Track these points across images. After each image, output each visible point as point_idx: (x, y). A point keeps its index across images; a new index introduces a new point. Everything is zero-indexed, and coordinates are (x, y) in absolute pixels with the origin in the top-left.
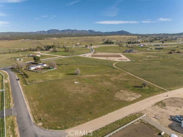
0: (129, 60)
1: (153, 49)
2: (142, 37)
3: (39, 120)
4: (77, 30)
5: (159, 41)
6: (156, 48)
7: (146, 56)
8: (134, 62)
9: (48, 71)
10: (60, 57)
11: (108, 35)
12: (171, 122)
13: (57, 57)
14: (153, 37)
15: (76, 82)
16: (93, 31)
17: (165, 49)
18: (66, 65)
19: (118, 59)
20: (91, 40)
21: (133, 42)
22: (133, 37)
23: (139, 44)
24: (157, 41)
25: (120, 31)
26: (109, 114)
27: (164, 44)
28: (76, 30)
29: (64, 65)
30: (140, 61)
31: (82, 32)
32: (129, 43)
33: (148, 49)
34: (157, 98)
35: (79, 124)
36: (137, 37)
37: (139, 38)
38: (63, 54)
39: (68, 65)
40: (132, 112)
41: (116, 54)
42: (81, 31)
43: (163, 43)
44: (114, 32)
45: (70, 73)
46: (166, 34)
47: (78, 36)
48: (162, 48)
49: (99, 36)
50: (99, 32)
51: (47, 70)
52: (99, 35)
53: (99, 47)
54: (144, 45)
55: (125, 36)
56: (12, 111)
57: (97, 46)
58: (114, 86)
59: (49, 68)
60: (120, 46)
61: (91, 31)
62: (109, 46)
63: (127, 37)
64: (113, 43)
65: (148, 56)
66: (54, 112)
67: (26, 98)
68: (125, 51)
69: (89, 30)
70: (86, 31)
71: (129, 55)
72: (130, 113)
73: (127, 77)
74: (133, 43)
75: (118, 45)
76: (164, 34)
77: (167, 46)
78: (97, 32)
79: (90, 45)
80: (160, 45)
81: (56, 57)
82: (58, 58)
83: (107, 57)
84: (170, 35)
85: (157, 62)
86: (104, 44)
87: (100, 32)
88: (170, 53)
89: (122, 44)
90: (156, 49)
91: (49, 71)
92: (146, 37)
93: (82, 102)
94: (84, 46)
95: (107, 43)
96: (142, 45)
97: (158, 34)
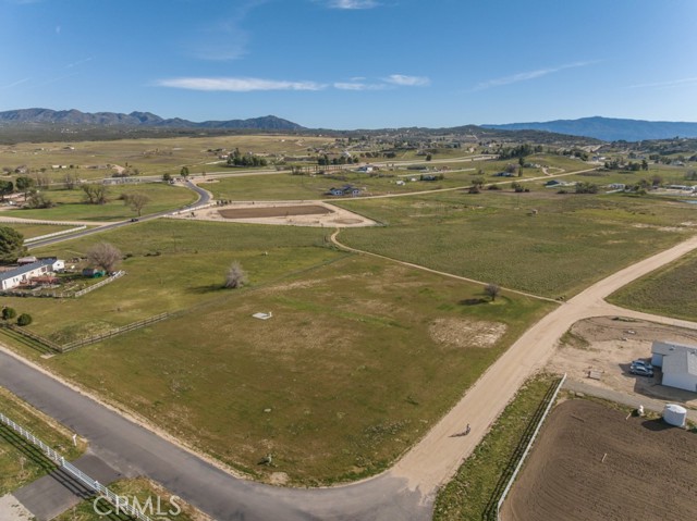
0: (368, 222)
1: (414, 180)
2: (350, 140)
3: (261, 467)
4: (79, 112)
5: (412, 153)
6: (422, 176)
7: (412, 205)
8: (390, 227)
9: (95, 287)
10: (89, 227)
11: (222, 134)
12: (633, 381)
13: (76, 226)
14: (384, 141)
15: (259, 315)
16: (150, 118)
17: (452, 181)
18: (149, 255)
19: (330, 221)
20: (164, 153)
21: (335, 160)
22: (322, 142)
23: (356, 166)
24: (407, 153)
25: (260, 118)
26: (470, 394)
27: (433, 162)
28: (71, 111)
29: (142, 257)
30: (405, 221)
31: (102, 120)
32: (322, 162)
33: (399, 182)
34: (549, 324)
35: (409, 444)
36: (334, 139)
37: (342, 145)
38: (91, 216)
39: (158, 254)
40: (526, 375)
41: (307, 203)
42: (98, 118)
43: (429, 159)
44: (237, 122)
45: (200, 285)
46: (421, 129)
47: (93, 136)
48: (441, 178)
49: (187, 138)
50: (178, 121)
51: (88, 285)
52: (183, 134)
53: (220, 180)
54: (375, 168)
55: (292, 138)
56: (108, 463)
57: (207, 177)
58: (402, 309)
59: (87, 275)
60: (296, 174)
61: (143, 117)
62: (256, 176)
63: (300, 140)
64: (262, 163)
65: (417, 205)
66: (288, 427)
67: (112, 402)
68: (327, 191)
69: (135, 114)
70: (120, 116)
71: (354, 204)
72: (521, 380)
73: (413, 278)
74: (335, 162)
75: (286, 169)
76: (415, 129)
77: (445, 168)
78: (170, 121)
79: (182, 174)
80: (424, 168)
81: (67, 227)
82: (82, 232)
83: (287, 214)
84: (433, 132)
85: (458, 221)
86: (227, 167)
87: (180, 120)
88: (473, 191)
89: (299, 167)
90: (422, 179)
91: (99, 285)
92: (363, 139)
93: (349, 375)
94: (158, 178)
95: (238, 162)
96: (370, 169)
97: (395, 130)
